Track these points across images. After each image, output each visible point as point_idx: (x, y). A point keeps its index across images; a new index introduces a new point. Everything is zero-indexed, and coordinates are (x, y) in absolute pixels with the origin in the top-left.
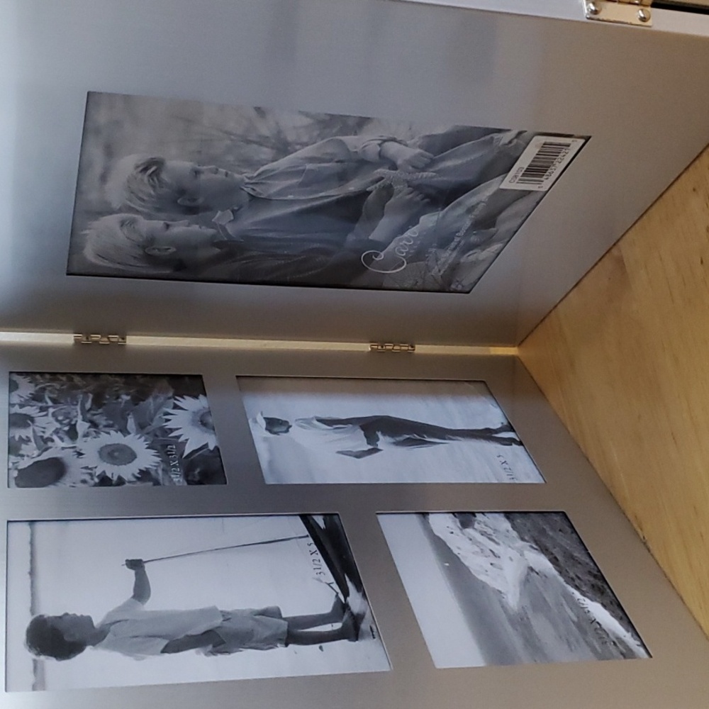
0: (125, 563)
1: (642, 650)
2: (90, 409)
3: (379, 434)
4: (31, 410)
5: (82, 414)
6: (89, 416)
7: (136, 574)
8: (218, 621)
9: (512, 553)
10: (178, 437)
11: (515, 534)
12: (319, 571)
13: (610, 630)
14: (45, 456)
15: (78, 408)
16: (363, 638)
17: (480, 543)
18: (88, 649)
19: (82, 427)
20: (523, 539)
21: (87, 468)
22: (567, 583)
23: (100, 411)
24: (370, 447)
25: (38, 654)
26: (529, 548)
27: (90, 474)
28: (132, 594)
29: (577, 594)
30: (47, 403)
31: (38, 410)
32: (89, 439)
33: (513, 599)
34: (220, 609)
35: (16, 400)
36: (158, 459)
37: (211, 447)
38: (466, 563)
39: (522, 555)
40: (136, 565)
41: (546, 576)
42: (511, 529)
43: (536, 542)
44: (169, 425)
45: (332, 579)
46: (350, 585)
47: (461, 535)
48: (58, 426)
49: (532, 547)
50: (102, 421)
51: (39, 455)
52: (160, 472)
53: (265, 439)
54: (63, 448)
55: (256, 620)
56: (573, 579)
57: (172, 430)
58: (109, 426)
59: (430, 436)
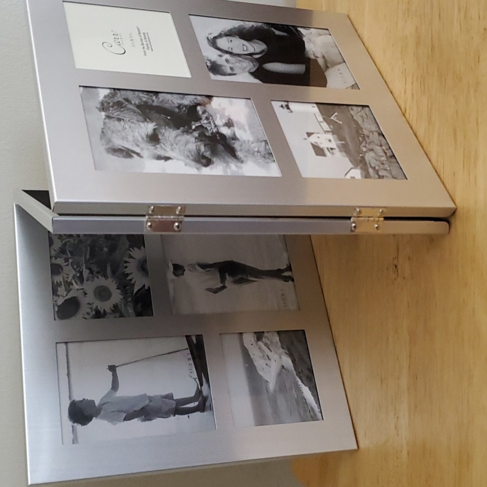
1: (320, 414)
2: (89, 260)
3: (227, 275)
4: (60, 261)
5: (85, 264)
6: (88, 264)
8: (147, 402)
9: (276, 357)
10: (131, 280)
11: (279, 344)
12: (191, 371)
13: (309, 404)
14: (69, 297)
15: (83, 258)
16: (206, 410)
17: (263, 351)
18: (94, 419)
19: (86, 273)
20: (283, 348)
21: (89, 304)
22: (297, 375)
23: (94, 260)
24: (222, 285)
25: (74, 423)
26: (285, 354)
27: (91, 308)
28: (111, 387)
29: (300, 382)
30: (68, 255)
31: (64, 261)
32: (89, 282)
33: (272, 386)
34: (148, 395)
35: (53, 253)
36: (122, 297)
37: (146, 288)
38: (256, 364)
39: (281, 358)
40: (112, 368)
41: (288, 371)
42: (278, 341)
43: (288, 349)
44: (127, 271)
45: (196, 377)
46: (204, 379)
47: (255, 345)
48: (74, 273)
49: (286, 353)
50: (95, 269)
51: (67, 295)
52: (123, 306)
53: (172, 281)
54: (78, 290)
55: (163, 401)
56: (300, 373)
57: (128, 275)
58: (98, 272)
59: (251, 276)
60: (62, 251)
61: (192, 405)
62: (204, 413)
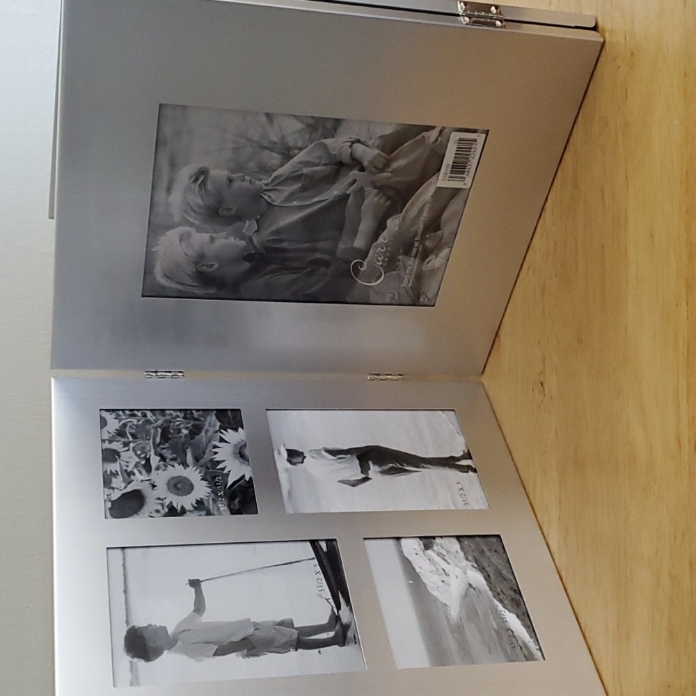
0: (187, 582)
1: (539, 653)
2: (160, 444)
3: (370, 463)
4: (117, 446)
5: (154, 449)
6: (158, 450)
7: (196, 591)
8: (251, 631)
9: (458, 571)
10: (223, 469)
11: (462, 554)
12: (320, 588)
13: (520, 637)
14: (129, 489)
15: (151, 441)
16: (348, 643)
17: (436, 563)
18: (165, 652)
19: (155, 461)
20: (467, 559)
21: (159, 499)
22: (494, 597)
23: (167, 445)
24: (363, 476)
25: (133, 657)
26: (470, 567)
27: (162, 505)
28: (192, 608)
29: (500, 607)
30: (128, 438)
31: (122, 446)
32: (160, 472)
33: (454, 612)
34: (252, 620)
35: (106, 436)
36: (209, 490)
37: (247, 478)
38: (424, 581)
39: (465, 573)
40: (195, 583)
41: (480, 592)
42: (459, 550)
43: (476, 561)
44: (217, 458)
45: (330, 596)
46: (341, 599)
47: (423, 555)
48: (137, 460)
49: (473, 566)
50: (168, 454)
51: (125, 488)
52: (211, 501)
53: (287, 470)
54: (142, 481)
56: (499, 594)
57: (219, 462)
58: (174, 459)
59: (408, 464)
60: (121, 433)
61: (324, 636)
62: (344, 647)
